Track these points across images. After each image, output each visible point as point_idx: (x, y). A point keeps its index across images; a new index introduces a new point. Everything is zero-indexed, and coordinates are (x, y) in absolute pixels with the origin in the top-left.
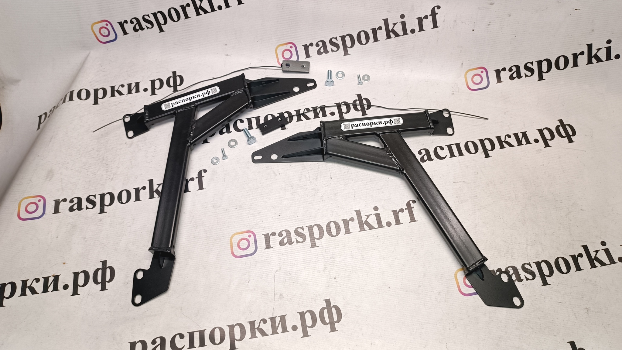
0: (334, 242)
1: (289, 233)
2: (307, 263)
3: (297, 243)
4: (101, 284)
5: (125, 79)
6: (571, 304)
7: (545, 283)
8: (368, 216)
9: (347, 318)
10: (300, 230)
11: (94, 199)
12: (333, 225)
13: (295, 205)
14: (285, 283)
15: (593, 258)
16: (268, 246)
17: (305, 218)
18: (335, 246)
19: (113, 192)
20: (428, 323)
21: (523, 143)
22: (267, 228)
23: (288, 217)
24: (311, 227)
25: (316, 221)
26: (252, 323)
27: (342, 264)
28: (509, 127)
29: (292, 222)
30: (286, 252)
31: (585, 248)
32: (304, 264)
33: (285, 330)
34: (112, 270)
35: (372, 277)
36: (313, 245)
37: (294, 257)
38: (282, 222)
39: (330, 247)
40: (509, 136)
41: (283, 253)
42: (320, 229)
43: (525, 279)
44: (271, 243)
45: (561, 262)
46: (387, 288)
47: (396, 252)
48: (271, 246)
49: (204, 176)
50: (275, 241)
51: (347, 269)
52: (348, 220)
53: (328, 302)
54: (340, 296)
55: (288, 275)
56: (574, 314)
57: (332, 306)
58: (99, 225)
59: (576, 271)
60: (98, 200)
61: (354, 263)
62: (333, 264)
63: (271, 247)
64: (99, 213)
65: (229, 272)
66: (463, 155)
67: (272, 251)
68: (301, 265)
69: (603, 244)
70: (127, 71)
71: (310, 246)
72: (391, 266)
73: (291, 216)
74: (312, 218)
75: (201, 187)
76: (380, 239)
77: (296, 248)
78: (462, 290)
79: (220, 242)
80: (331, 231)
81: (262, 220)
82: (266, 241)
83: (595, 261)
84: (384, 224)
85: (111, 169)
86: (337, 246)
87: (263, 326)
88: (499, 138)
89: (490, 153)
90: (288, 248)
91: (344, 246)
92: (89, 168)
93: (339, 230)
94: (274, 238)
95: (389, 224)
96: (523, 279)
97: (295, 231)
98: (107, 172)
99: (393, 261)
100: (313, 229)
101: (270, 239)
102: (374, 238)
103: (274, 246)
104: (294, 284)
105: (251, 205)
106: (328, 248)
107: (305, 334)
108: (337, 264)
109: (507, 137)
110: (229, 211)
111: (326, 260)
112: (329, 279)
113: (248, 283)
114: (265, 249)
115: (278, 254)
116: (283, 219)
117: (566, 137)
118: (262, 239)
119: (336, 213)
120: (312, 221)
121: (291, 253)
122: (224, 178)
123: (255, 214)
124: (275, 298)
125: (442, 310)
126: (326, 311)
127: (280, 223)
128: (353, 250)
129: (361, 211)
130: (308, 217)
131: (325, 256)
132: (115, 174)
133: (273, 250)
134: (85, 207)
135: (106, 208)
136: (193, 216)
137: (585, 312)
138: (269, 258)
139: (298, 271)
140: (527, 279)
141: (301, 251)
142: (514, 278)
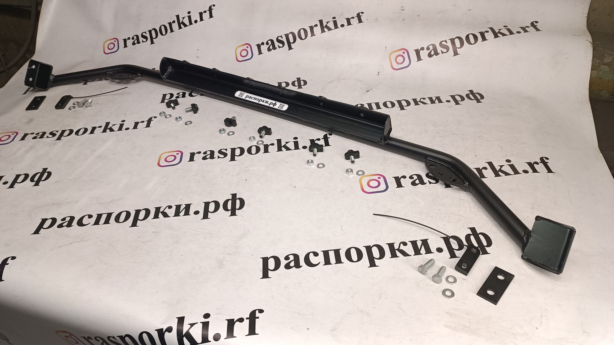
0: (252, 158)
1: (213, 152)
2: (222, 171)
3: (218, 158)
4: (35, 182)
7: (448, 186)
8: (287, 143)
10: (224, 151)
12: (254, 148)
13: (224, 136)
14: (198, 184)
15: (498, 170)
17: (230, 143)
23: (215, 143)
25: (241, 145)
26: (158, 209)
27: (254, 172)
28: (424, 94)
29: (218, 146)
30: (207, 164)
31: (490, 164)
32: (220, 171)
33: (187, 213)
34: (50, 174)
35: (280, 180)
36: (233, 159)
37: (213, 167)
38: (209, 146)
39: (247, 161)
40: (424, 99)
41: (204, 165)
43: (428, 183)
49: (153, 120)
50: (198, 157)
51: (259, 175)
52: (269, 145)
54: (246, 192)
55: (203, 178)
57: (237, 198)
58: (52, 147)
60: (58, 134)
62: (247, 171)
64: (56, 140)
65: (151, 175)
66: (380, 108)
67: (194, 163)
68: (217, 172)
71: (230, 160)
73: (218, 142)
75: (148, 126)
76: (294, 156)
77: (216, 161)
79: (151, 157)
80: (251, 151)
82: (190, 157)
83: (499, 172)
84: (300, 146)
85: (79, 117)
86: (254, 161)
87: (167, 211)
88: (415, 100)
89: (405, 107)
90: (209, 161)
93: (258, 151)
94: (198, 155)
95: (305, 147)
96: (426, 183)
97: (219, 151)
98: (75, 118)
100: (235, 150)
101: (195, 156)
102: (289, 155)
103: (197, 160)
104: (207, 184)
106: (245, 161)
107: (205, 216)
108: (250, 172)
109: (422, 99)
111: (241, 169)
112: (239, 181)
113: (165, 183)
115: (199, 165)
116: (212, 144)
117: (475, 100)
118: (188, 156)
120: (236, 145)
121: (211, 164)
123: (187, 141)
124: (186, 192)
126: (230, 202)
127: (207, 146)
129: (282, 140)
130: (233, 143)
131: (241, 166)
132: (81, 119)
134: (46, 137)
135: (63, 138)
136: (134, 142)
138: (189, 167)
139: (213, 175)
140: (430, 183)
141: (220, 163)
142: (417, 182)
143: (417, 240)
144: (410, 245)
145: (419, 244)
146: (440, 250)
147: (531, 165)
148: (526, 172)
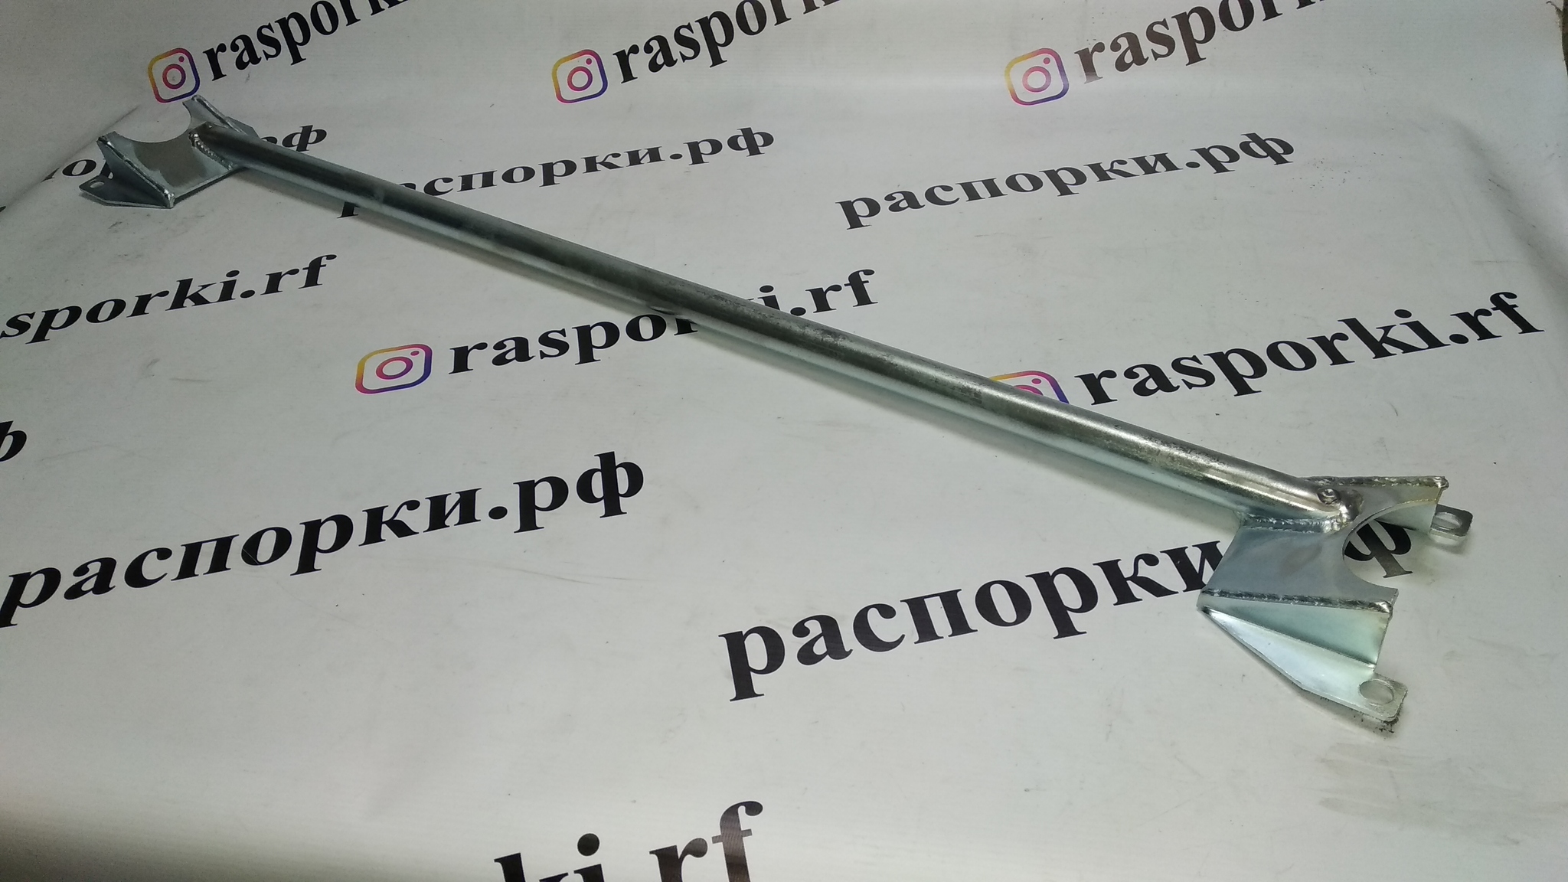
3: (541, 358)
7: (1244, 390)
9: (657, 488)
10: (554, 336)
11: (26, 320)
15: (1379, 340)
16: (461, 368)
19: (80, 305)
21: (1158, 169)
22: (466, 338)
24: (586, 328)
26: (375, 516)
30: (510, 374)
31: (1353, 324)
33: (467, 517)
34: (20, 439)
40: (1122, 163)
42: (611, 330)
43: (1183, 386)
44: (469, 362)
45: (1285, 349)
48: (470, 367)
49: (325, 266)
53: (608, 460)
57: (617, 464)
59: (1330, 365)
66: (1000, 194)
71: (579, 361)
87: (405, 516)
88: (1096, 168)
109: (1115, 164)
133: (470, 374)
135: (50, 333)
140: (1190, 386)
143: (1186, 548)
145: (1194, 557)
147: (1469, 320)
148: (1459, 339)
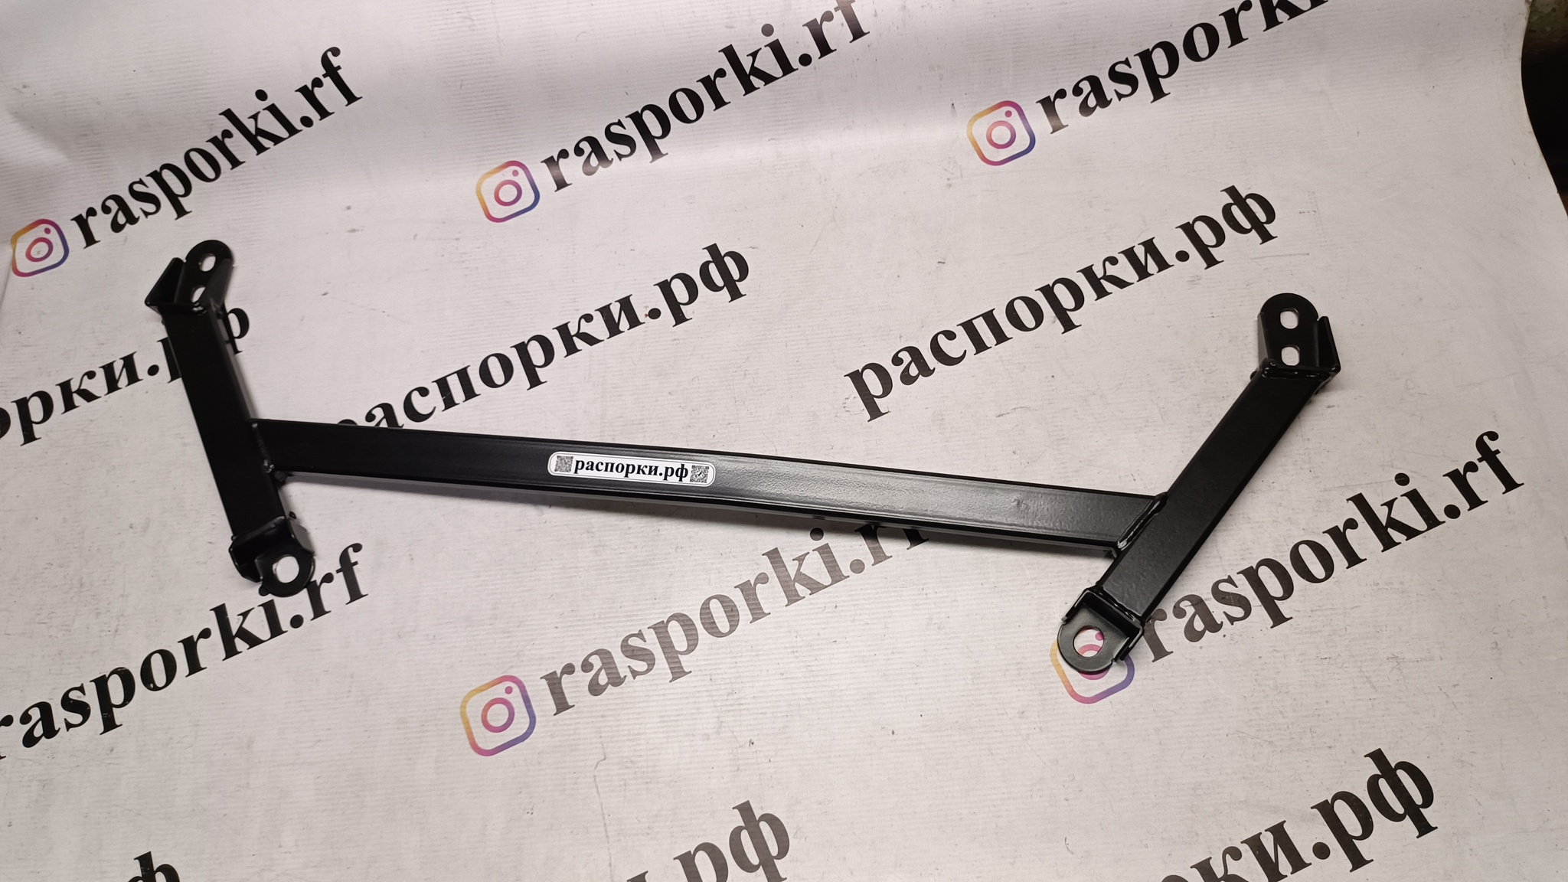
0: (729, 650)
1: (607, 656)
2: (670, 724)
5: (94, 356)
6: (1352, 656)
7: (1278, 618)
8: (801, 560)
9: (803, 840)
10: (635, 642)
11: (80, 697)
12: (716, 607)
13: (609, 578)
14: (625, 790)
15: (1384, 524)
16: (562, 705)
17: (640, 607)
18: (734, 660)
19: (127, 666)
20: (1009, 799)
21: (1150, 270)
22: (549, 658)
23: (597, 616)
24: (661, 625)
25: (671, 607)
27: (760, 703)
28: (1107, 236)
29: (610, 625)
30: (612, 707)
31: (1360, 501)
32: (662, 727)
35: (843, 717)
36: (678, 672)
37: (635, 716)
38: (583, 633)
39: (721, 666)
40: (1113, 261)
41: (605, 714)
42: (687, 625)
43: (1226, 622)
44: (567, 695)
45: (1306, 552)
46: (888, 735)
47: (891, 636)
48: (570, 702)
50: (575, 686)
51: (776, 712)
52: (752, 582)
53: (745, 809)
54: (773, 787)
55: (628, 767)
56: (1365, 680)
57: (757, 818)
58: (110, 764)
59: (1347, 568)
60: (91, 698)
61: (790, 692)
62: (737, 707)
63: (571, 704)
64: (102, 730)
65: (475, 797)
66: (1005, 338)
67: (575, 716)
68: (655, 732)
69: (1402, 479)
70: (93, 332)
71: (670, 676)
72: (884, 675)
73: (604, 611)
74: (659, 603)
75: (355, 594)
76: (842, 611)
77: (635, 691)
78: (1075, 689)
79: (436, 725)
80: (714, 622)
81: (533, 640)
82: (553, 693)
83: (1390, 530)
84: (845, 569)
85: (108, 604)
86: (738, 660)
88: (1088, 272)
89: (1074, 316)
90: (613, 697)
91: (756, 653)
92: (51, 618)
93: (734, 616)
94: (571, 680)
95: (858, 566)
96: (1222, 622)
97: (622, 646)
98: (98, 614)
99: (889, 659)
100: (667, 632)
101: (563, 686)
102: (829, 612)
103: (577, 700)
104: (650, 786)
105: (495, 609)
106: (716, 669)
108: (749, 706)
109: (1107, 263)
110: (441, 639)
111: (718, 704)
112: (735, 751)
113: (530, 814)
114: (555, 715)
115: (592, 720)
116: (586, 623)
117: (1253, 230)
118: (543, 690)
119: (719, 572)
120: (661, 611)
121: (625, 709)
122: (410, 555)
123: (510, 630)
125: (1038, 756)
126: (745, 835)
127: (578, 636)
128: (782, 659)
129: (780, 550)
130: (648, 602)
131: (714, 693)
132: (122, 615)
133: (574, 713)
134: (63, 726)
135: (118, 713)
136: (352, 676)
137: (1393, 668)
138: (570, 735)
139: (652, 749)
140: (1232, 620)
141: (649, 696)
142: (1199, 625)
143: (1261, 833)
144: (1246, 851)
145: (1268, 842)
146: (1321, 851)
147: (1458, 478)
148: (1452, 512)
